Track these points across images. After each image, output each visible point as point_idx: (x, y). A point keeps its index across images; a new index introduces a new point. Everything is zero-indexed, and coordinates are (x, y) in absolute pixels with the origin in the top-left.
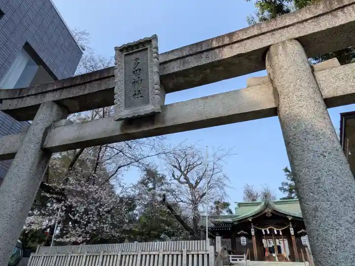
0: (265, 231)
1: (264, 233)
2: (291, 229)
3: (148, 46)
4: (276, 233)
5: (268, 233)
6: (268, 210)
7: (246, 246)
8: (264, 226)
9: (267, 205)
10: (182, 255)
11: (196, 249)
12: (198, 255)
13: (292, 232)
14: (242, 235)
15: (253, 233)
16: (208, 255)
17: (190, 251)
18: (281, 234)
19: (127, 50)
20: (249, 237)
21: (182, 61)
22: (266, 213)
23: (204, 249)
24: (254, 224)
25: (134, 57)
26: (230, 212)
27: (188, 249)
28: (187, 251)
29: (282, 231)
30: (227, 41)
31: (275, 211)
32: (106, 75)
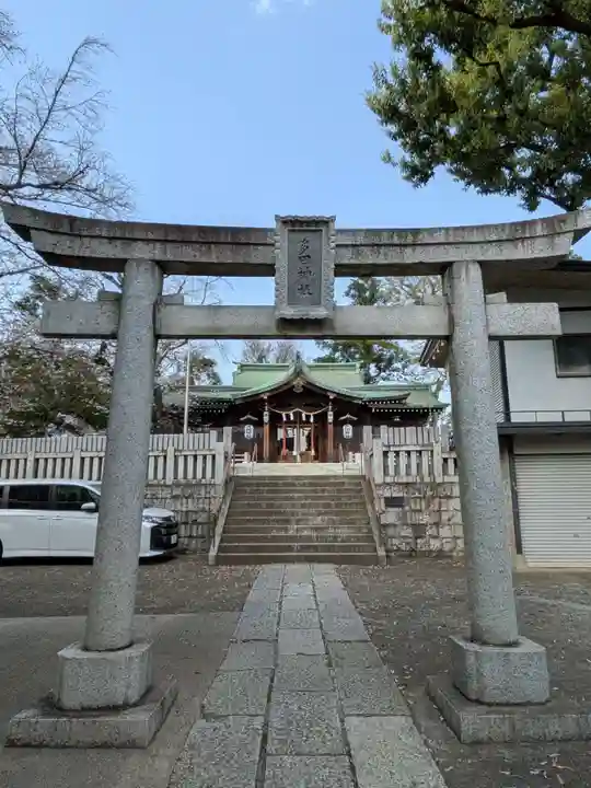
0: (288, 416)
1: (285, 419)
2: (330, 413)
3: (324, 229)
4: (304, 419)
5: (292, 418)
6: (299, 382)
7: (253, 441)
8: (288, 406)
9: (298, 373)
10: (165, 457)
11: (191, 447)
12: (195, 457)
13: (330, 418)
14: (248, 422)
15: (266, 419)
16: (214, 457)
17: (181, 451)
18: (312, 420)
19: (293, 224)
20: (259, 424)
21: (355, 250)
22: (294, 386)
23: (207, 447)
24: (270, 403)
25: (302, 236)
26: (215, 376)
27: (176, 445)
28: (175, 450)
29: (315, 416)
30: (410, 239)
31: (310, 384)
32: (243, 240)
